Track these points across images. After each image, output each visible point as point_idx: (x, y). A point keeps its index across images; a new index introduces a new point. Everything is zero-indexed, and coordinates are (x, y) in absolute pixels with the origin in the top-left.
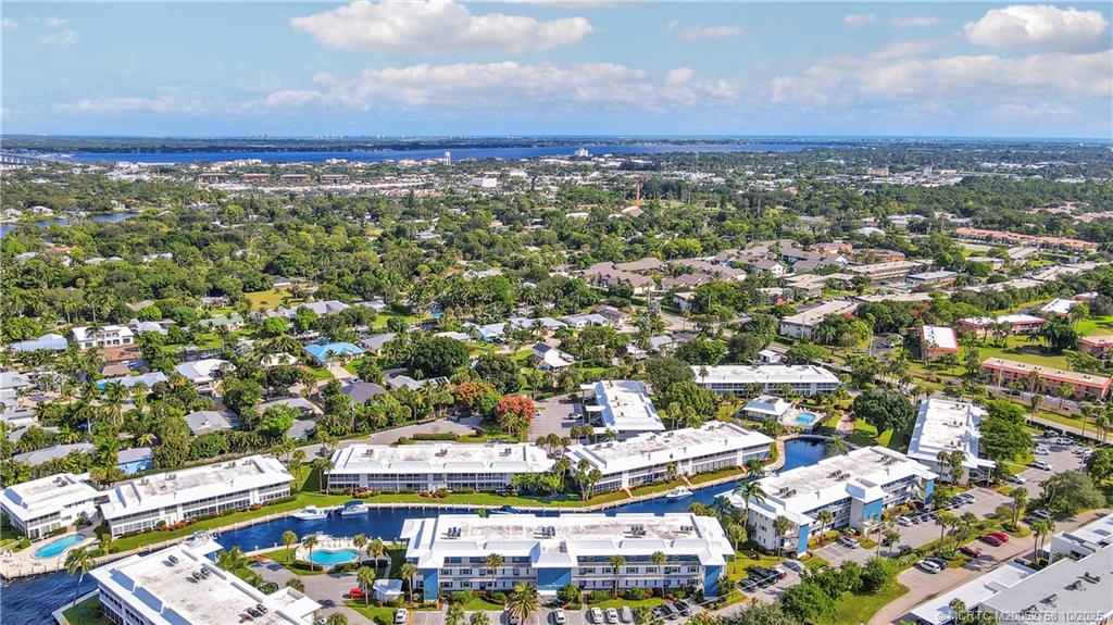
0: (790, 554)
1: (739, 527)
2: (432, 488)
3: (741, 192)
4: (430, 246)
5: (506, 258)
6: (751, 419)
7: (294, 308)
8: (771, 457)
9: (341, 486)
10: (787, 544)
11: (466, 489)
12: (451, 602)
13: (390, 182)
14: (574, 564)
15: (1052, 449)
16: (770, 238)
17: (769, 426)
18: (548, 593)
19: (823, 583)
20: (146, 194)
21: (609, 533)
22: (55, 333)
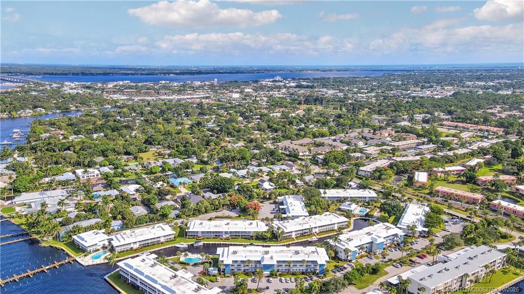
0: (350, 261)
1: (332, 252)
2: (224, 236)
3: (350, 101)
4: (212, 131)
5: (245, 137)
6: (342, 211)
7: (161, 161)
8: (348, 226)
9: (192, 235)
10: (349, 258)
11: (236, 237)
12: (234, 275)
13: (191, 94)
14: (275, 263)
15: (454, 224)
16: (360, 127)
17: (348, 214)
18: (267, 273)
19: (358, 270)
20: (83, 101)
21: (287, 253)
22: (68, 172)
